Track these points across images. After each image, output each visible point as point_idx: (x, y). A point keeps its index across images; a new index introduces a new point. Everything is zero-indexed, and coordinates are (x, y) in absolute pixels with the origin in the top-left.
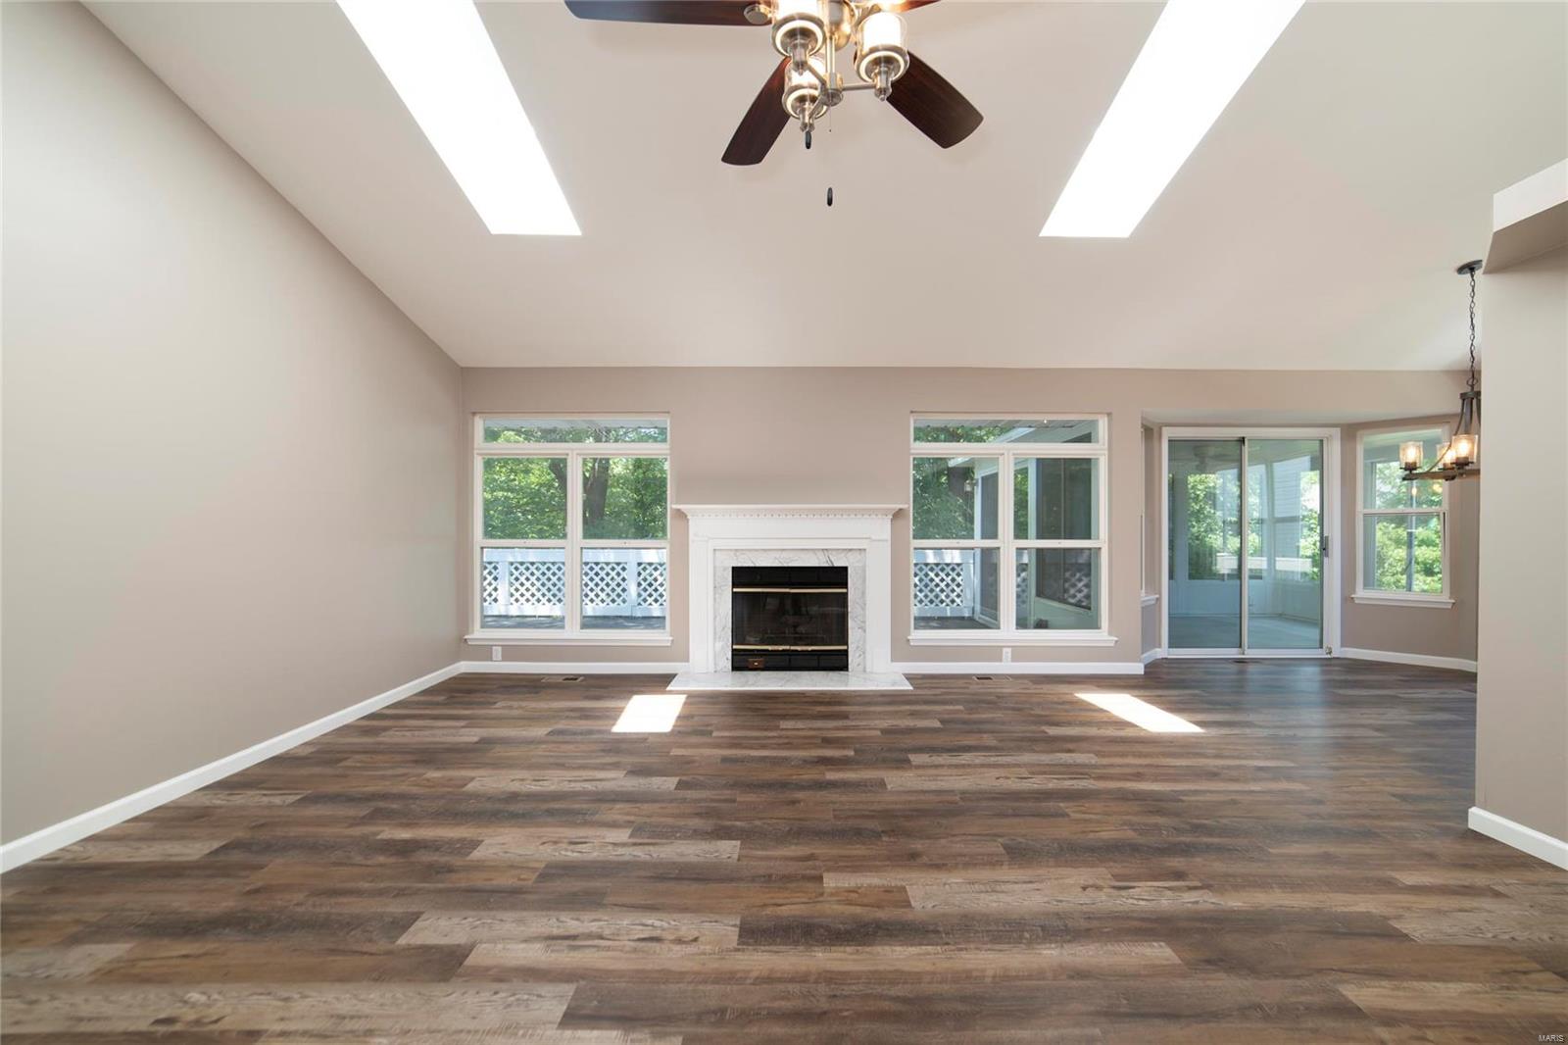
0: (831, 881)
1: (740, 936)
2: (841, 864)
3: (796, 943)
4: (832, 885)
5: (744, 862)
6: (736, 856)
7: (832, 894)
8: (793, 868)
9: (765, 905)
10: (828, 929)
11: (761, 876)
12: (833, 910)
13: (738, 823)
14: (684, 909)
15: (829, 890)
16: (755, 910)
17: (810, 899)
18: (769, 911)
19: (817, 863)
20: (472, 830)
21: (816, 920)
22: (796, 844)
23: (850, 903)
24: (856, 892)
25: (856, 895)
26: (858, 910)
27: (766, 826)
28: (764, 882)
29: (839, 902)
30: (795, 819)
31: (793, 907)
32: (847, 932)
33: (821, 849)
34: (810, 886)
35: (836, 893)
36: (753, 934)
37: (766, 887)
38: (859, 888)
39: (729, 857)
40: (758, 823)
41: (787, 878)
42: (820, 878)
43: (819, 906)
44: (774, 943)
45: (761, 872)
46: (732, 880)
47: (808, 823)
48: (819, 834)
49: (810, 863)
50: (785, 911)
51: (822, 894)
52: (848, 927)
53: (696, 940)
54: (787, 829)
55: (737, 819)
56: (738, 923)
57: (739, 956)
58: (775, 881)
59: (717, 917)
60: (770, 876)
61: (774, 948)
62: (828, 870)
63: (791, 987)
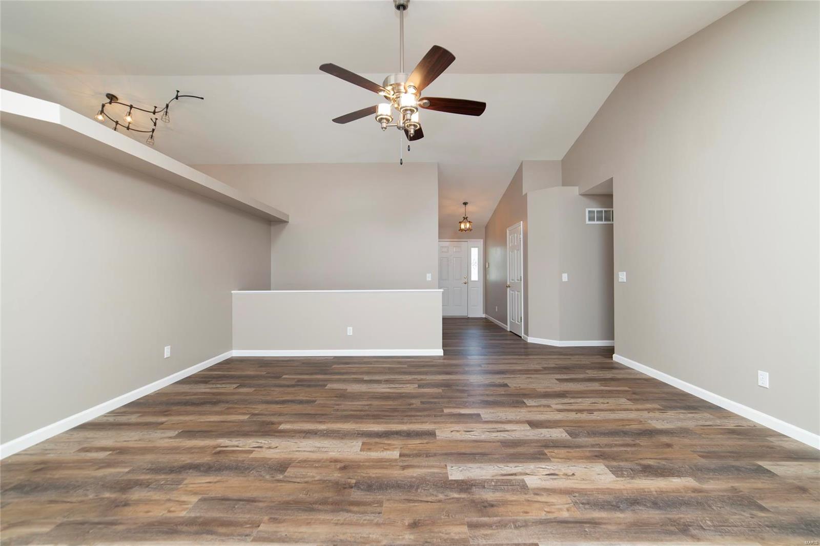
0: (395, 454)
1: (435, 433)
2: (388, 464)
3: (414, 431)
4: (395, 452)
5: (443, 464)
6: (449, 468)
7: (396, 448)
8: (415, 461)
9: (427, 443)
10: (401, 435)
11: (432, 456)
12: (397, 442)
13: (456, 495)
14: (461, 441)
15: (398, 450)
16: (431, 441)
17: (407, 446)
18: (425, 441)
19: (401, 464)
20: (635, 486)
21: (406, 438)
22: (413, 477)
23: (389, 444)
24: (384, 449)
25: (385, 448)
26: (386, 442)
27: (435, 493)
28: (429, 453)
29: (394, 445)
30: (414, 501)
31: (415, 443)
32: (392, 434)
33: (396, 474)
34: (406, 452)
35: (394, 449)
36: (432, 434)
37: (428, 451)
38: (382, 451)
39: (452, 467)
40: (441, 497)
41: (418, 455)
42: (401, 455)
43: (403, 443)
44: (422, 431)
45: (431, 458)
46: (446, 454)
47: (403, 497)
48: (398, 486)
49: (406, 464)
50: (418, 441)
51: (401, 448)
52: (392, 436)
53: (452, 432)
54: (419, 490)
55: (458, 499)
56: (437, 437)
57: (434, 428)
58: (424, 454)
59: (446, 439)
60: (427, 456)
61: (422, 430)
62: (396, 460)
63: (415, 421)
